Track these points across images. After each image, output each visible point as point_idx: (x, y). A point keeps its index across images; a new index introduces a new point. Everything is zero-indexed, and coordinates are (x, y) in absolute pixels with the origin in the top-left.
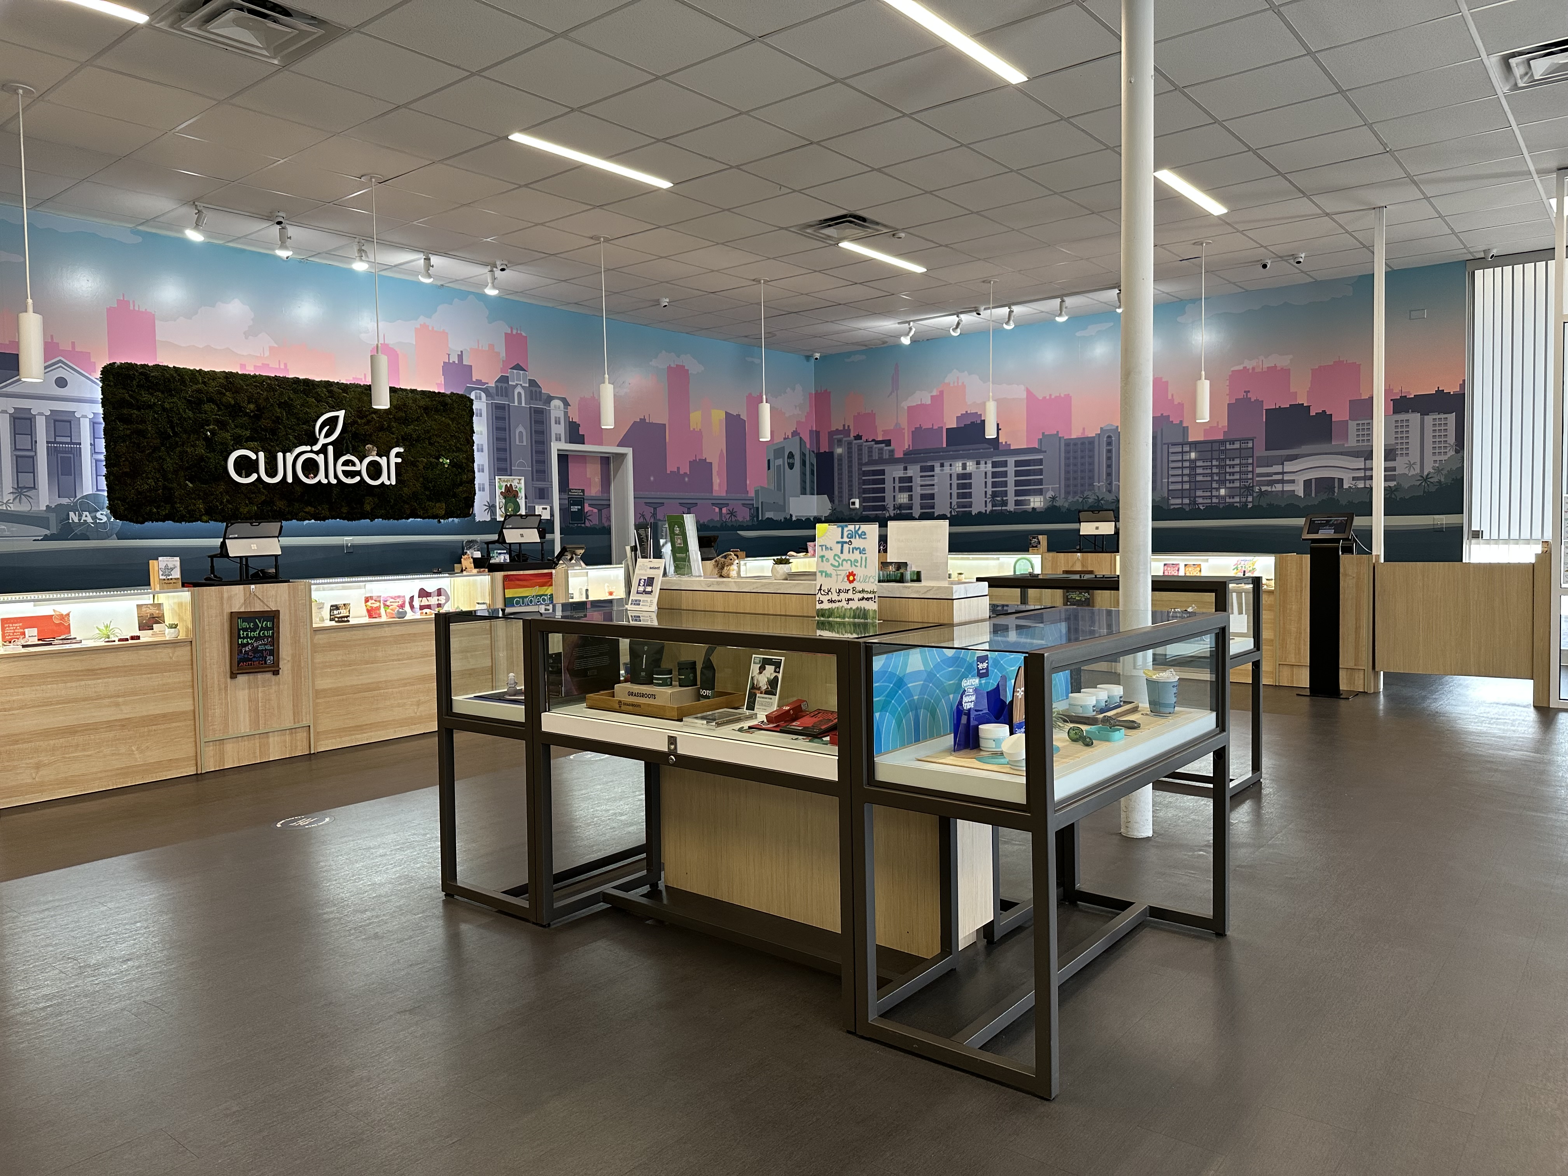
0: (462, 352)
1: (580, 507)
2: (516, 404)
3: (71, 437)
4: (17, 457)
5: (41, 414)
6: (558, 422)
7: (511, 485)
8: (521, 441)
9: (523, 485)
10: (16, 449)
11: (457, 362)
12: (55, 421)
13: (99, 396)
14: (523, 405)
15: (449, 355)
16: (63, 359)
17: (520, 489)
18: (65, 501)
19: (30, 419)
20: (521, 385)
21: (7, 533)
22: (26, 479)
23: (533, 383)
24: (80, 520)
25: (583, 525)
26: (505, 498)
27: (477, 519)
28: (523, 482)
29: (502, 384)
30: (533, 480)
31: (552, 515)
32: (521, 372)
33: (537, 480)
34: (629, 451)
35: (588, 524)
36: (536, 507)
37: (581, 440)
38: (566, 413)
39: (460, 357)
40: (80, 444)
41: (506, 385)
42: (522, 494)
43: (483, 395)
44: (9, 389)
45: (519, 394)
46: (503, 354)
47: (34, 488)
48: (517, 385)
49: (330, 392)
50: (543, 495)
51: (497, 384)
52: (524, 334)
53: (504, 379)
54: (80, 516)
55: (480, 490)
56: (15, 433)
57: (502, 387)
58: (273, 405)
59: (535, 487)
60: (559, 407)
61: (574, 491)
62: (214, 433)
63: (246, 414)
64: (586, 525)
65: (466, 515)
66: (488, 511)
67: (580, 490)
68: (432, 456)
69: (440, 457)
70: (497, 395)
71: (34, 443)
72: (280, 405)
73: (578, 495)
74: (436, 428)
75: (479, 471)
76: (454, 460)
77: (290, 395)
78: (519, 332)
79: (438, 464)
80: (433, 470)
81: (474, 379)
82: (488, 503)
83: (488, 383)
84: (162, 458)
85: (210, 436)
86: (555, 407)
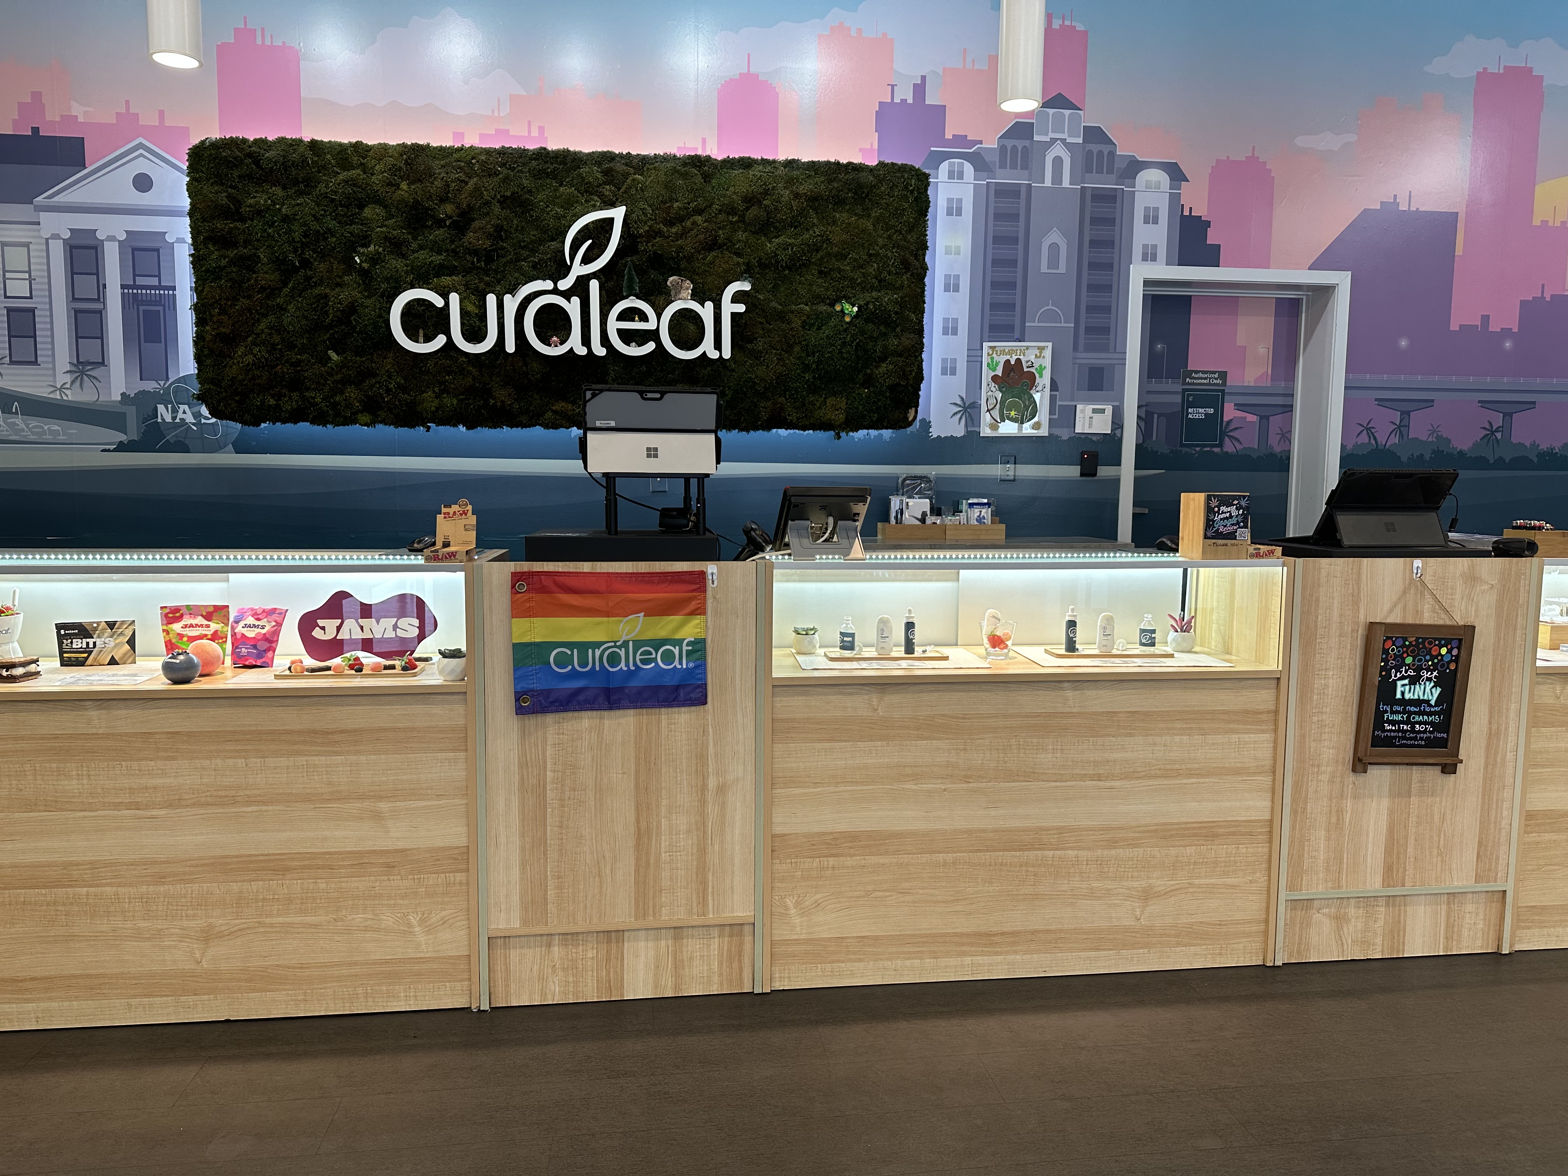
0: (923, 78)
1: (1211, 411)
2: (1048, 183)
3: (159, 276)
5: (112, 238)
6: (1151, 218)
7: (1018, 361)
8: (1053, 262)
9: (1047, 362)
10: (75, 299)
11: (910, 101)
12: (134, 250)
13: (186, 202)
14: (1066, 183)
15: (893, 86)
16: (147, 142)
17: (1041, 369)
18: (150, 386)
19: (95, 248)
20: (1063, 141)
21: (61, 438)
22: (90, 348)
23: (1094, 134)
24: (174, 418)
25: (1216, 450)
26: (1000, 388)
27: (935, 432)
28: (1048, 353)
29: (1017, 142)
30: (1075, 348)
31: (1118, 423)
32: (1067, 112)
33: (1088, 348)
34: (1342, 281)
35: (1229, 447)
36: (1079, 407)
37: (1211, 258)
38: (1174, 199)
39: (920, 89)
40: (174, 288)
41: (1027, 143)
42: (1044, 380)
43: (968, 169)
44: (60, 199)
45: (1058, 161)
47: (103, 364)
48: (1054, 141)
49: (607, 172)
50: (1101, 380)
51: (1003, 142)
52: (1080, 27)
53: (1022, 132)
54: (175, 411)
55: (944, 372)
56: (73, 271)
57: (1014, 147)
58: (487, 203)
59: (1079, 364)
60: (1158, 185)
61: (1201, 375)
62: (374, 260)
63: (440, 223)
64: (1225, 450)
65: (902, 423)
66: (959, 416)
67: (1214, 372)
68: (819, 299)
69: (838, 300)
70: (1003, 166)
71: (102, 287)
72: (504, 202)
73: (1209, 384)
74: (835, 239)
75: (945, 332)
76: (871, 306)
77: (525, 182)
78: (1067, 23)
79: (830, 316)
80: (819, 328)
81: (948, 136)
82: (962, 399)
83: (981, 142)
84: (282, 309)
85: (365, 265)
86: (1148, 185)
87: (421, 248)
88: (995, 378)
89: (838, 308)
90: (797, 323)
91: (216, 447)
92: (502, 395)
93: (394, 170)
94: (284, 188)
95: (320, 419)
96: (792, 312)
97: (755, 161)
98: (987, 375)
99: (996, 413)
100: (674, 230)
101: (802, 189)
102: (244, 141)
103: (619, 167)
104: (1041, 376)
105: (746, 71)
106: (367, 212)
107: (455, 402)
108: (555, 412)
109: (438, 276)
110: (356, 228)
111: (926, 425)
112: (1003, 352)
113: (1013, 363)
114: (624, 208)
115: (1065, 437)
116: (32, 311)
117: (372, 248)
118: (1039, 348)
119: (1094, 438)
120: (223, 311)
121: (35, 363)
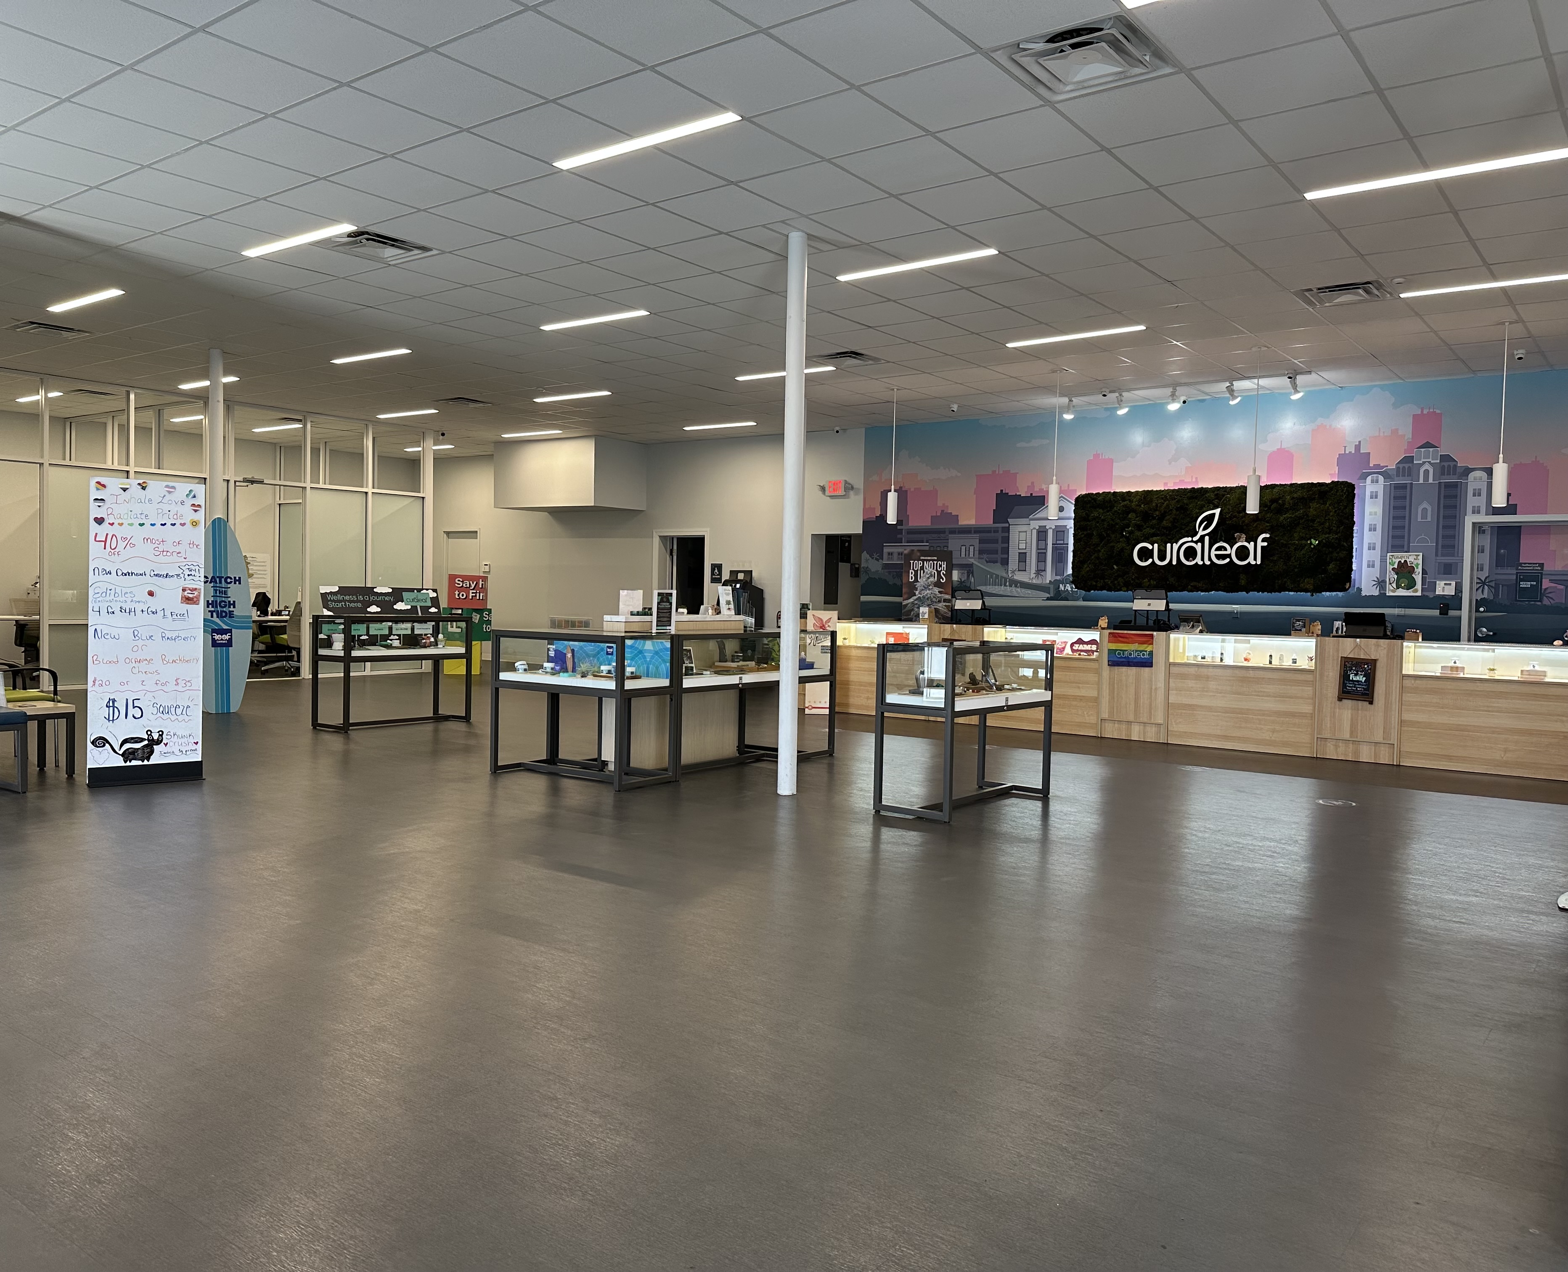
0: (1360, 442)
1: (1535, 583)
2: (1421, 481)
3: (1064, 540)
4: (1039, 553)
5: (1050, 528)
6: (1478, 493)
7: (1405, 561)
8: (1424, 516)
9: (1420, 562)
10: (1038, 549)
11: (1353, 452)
12: (1057, 532)
13: (1073, 515)
14: (1431, 481)
15: (1345, 447)
16: (1064, 496)
17: (1417, 565)
18: (1058, 578)
19: (1046, 532)
20: (1429, 462)
21: (1031, 596)
22: (1041, 564)
23: (1445, 458)
24: (1065, 589)
25: (1539, 603)
26: (1397, 574)
27: (1363, 594)
28: (1420, 557)
29: (1404, 465)
30: (1437, 555)
31: (1459, 588)
32: (1431, 450)
33: (1443, 555)
35: (1546, 602)
36: (1437, 582)
38: (1489, 484)
39: (1358, 447)
40: (1068, 544)
41: (1410, 465)
42: (1419, 570)
43: (1381, 478)
44: (1037, 516)
45: (1426, 472)
46: (1409, 436)
47: (1045, 570)
48: (1424, 462)
49: (1215, 495)
50: (1450, 570)
51: (1398, 465)
52: (1438, 411)
53: (1408, 460)
54: (1065, 586)
55: (1369, 566)
56: (1038, 540)
57: (1404, 467)
58: (1171, 510)
59: (1439, 563)
60: (1481, 478)
61: (1527, 565)
62: (1131, 533)
63: (1154, 518)
64: (1544, 603)
65: (1344, 589)
66: (1376, 586)
67: (1536, 564)
68: (1302, 538)
69: (1310, 539)
70: (1398, 475)
71: (1046, 545)
72: (1177, 509)
73: (1533, 570)
74: (1310, 514)
75: (1369, 549)
76: (1324, 541)
77: (1185, 501)
78: (1431, 410)
79: (1306, 545)
80: (1301, 550)
81: (1371, 465)
82: (1378, 578)
83: (1387, 466)
84: (1099, 551)
85: (1127, 535)
86: (1475, 479)
87: (1148, 527)
88: (1393, 569)
89: (1309, 542)
90: (1292, 548)
91: (1077, 599)
92: (1172, 580)
93: (1140, 501)
94: (1103, 510)
95: (1109, 590)
96: (1290, 544)
97: (1277, 485)
98: (1389, 568)
99: (1394, 585)
100: (1241, 515)
101: (1295, 496)
102: (1092, 494)
103: (1221, 493)
104: (1417, 568)
105: (1279, 447)
106: (1130, 516)
107: (1155, 583)
108: (1191, 586)
109: (1152, 537)
110: (1125, 522)
111: (1360, 590)
112: (1397, 557)
113: (1403, 562)
114: (1220, 509)
115: (1431, 596)
116: (1026, 553)
117: (1130, 529)
118: (1416, 555)
119: (1447, 597)
120: (1081, 553)
121: (1025, 571)
